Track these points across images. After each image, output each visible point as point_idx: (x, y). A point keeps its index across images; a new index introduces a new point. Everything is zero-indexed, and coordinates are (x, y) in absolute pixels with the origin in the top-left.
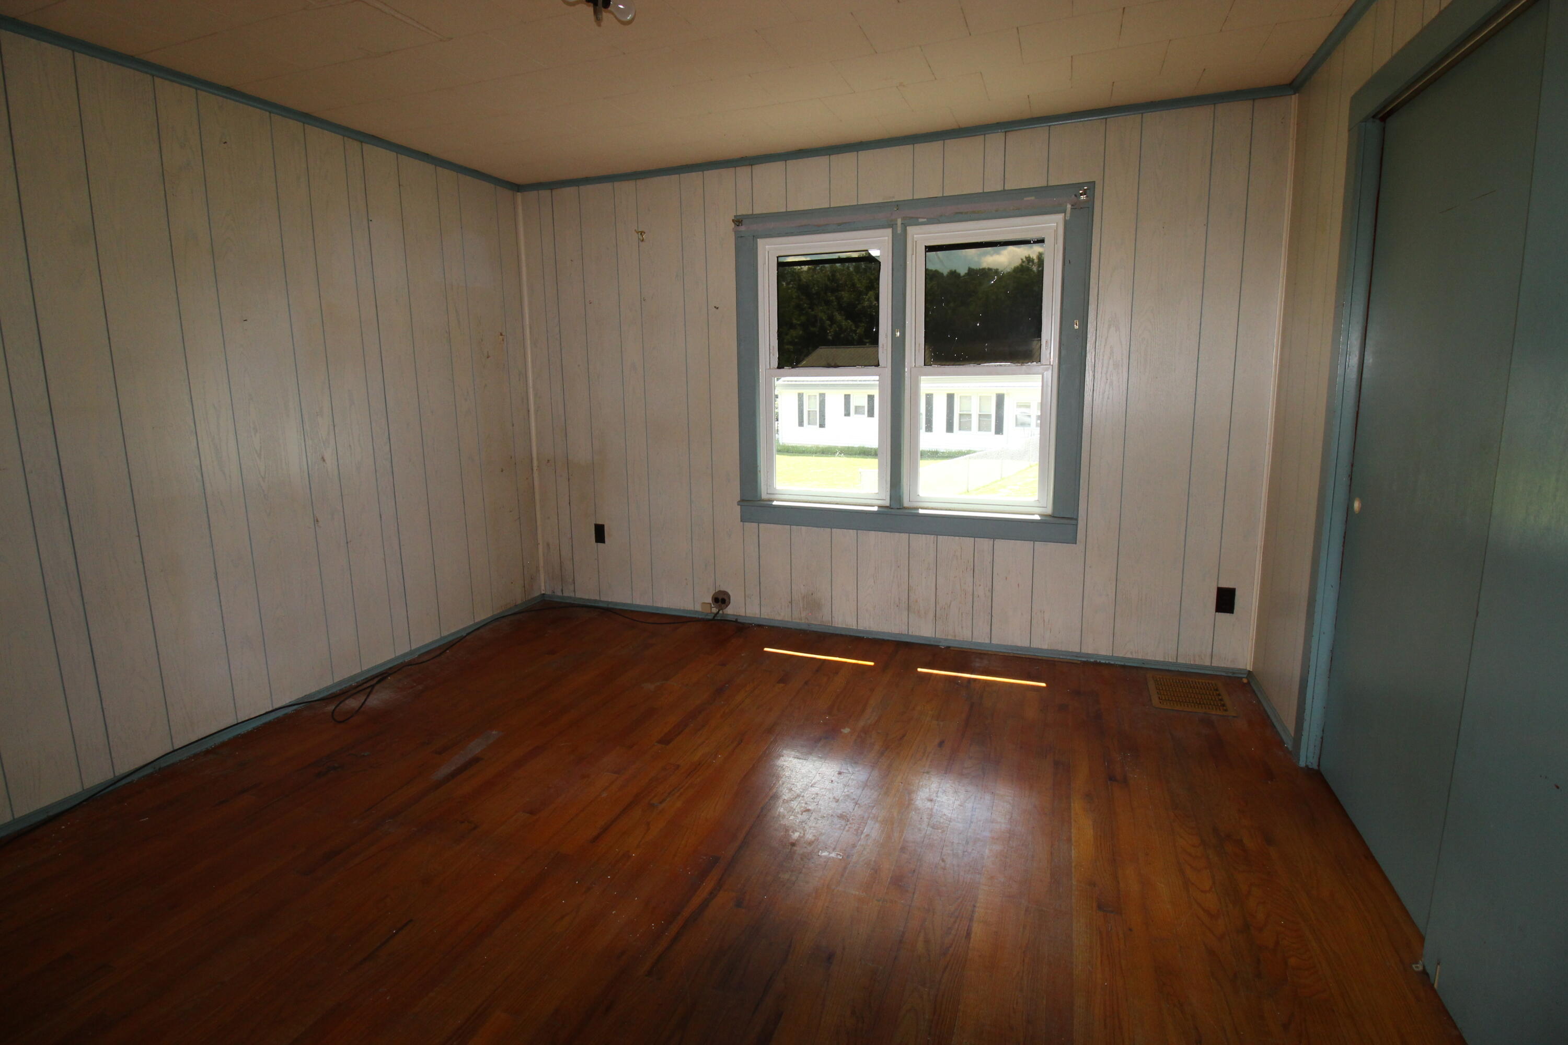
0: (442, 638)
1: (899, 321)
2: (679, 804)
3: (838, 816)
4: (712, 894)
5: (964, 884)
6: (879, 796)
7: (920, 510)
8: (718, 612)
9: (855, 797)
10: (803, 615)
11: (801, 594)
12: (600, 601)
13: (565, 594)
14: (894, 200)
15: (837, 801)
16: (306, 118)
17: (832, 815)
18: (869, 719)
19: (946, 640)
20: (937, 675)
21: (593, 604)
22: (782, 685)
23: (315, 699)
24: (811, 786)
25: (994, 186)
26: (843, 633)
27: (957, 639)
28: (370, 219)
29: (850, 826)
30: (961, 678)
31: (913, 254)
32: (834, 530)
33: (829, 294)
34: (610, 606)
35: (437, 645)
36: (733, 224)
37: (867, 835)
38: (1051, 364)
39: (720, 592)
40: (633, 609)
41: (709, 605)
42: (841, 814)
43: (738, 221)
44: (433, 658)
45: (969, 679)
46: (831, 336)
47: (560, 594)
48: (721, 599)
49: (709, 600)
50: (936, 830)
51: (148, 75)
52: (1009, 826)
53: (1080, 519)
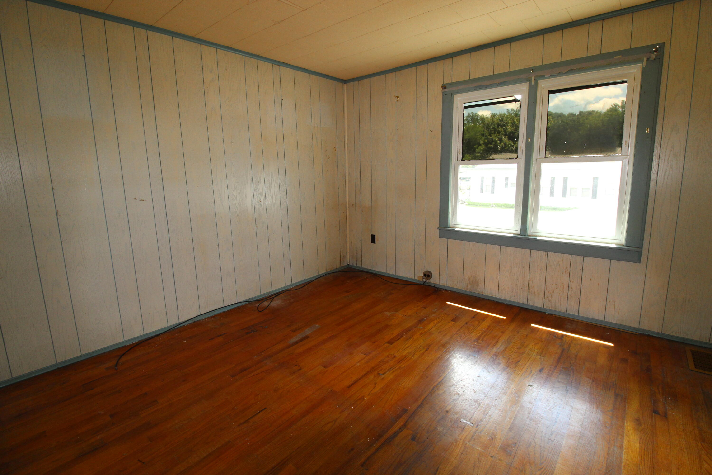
0: (305, 280)
1: (530, 134)
2: (392, 376)
3: (474, 401)
4: (401, 429)
5: (547, 460)
6: (500, 394)
7: (538, 237)
8: (426, 281)
9: (485, 392)
10: (469, 287)
11: (468, 276)
12: (372, 270)
13: (358, 266)
14: (530, 67)
15: (475, 392)
16: (258, 57)
17: (471, 400)
18: (499, 348)
19: (550, 310)
20: (542, 329)
21: (369, 271)
22: (453, 323)
23: (253, 300)
24: (462, 381)
25: (594, 51)
26: (490, 299)
27: (557, 310)
28: (282, 99)
29: (481, 408)
30: (557, 333)
31: (541, 96)
32: (488, 245)
33: (500, 128)
34: (377, 273)
35: (302, 283)
36: (442, 88)
37: (490, 416)
38: (629, 155)
39: (427, 271)
40: (386, 275)
41: (421, 277)
42: (476, 400)
43: (444, 87)
44: (300, 288)
45: (563, 335)
46: (500, 148)
47: (355, 265)
48: (428, 275)
49: (422, 275)
50: (532, 422)
51: (199, 44)
52: (580, 429)
53: (644, 248)
